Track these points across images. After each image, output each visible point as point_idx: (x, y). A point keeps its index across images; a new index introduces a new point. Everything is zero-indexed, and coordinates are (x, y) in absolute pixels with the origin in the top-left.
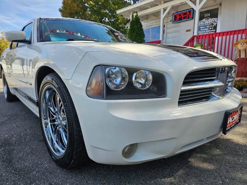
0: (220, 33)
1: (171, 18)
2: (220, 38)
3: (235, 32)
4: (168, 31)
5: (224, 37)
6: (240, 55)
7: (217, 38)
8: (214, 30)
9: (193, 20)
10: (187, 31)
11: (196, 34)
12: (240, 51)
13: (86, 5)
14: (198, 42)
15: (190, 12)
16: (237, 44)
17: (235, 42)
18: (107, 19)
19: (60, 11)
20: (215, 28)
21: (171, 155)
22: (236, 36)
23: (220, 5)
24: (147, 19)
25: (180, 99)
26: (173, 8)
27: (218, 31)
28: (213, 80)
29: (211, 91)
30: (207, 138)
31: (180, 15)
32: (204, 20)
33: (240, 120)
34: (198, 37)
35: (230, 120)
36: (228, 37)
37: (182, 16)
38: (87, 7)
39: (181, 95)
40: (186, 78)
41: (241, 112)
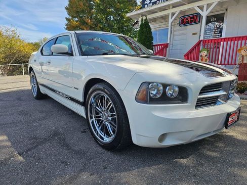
0: (225, 39)
1: (178, 21)
2: (225, 43)
3: (239, 38)
4: (175, 33)
5: (229, 42)
6: (243, 61)
7: (222, 43)
8: (220, 34)
9: (200, 24)
10: (194, 34)
11: (202, 38)
12: (243, 56)
13: (92, 3)
14: (204, 46)
15: (197, 16)
16: (240, 50)
17: (239, 48)
18: (112, 17)
19: (67, 9)
20: (221, 32)
21: (189, 142)
22: (240, 42)
23: (227, 10)
24: (155, 22)
25: (197, 104)
26: (181, 12)
27: (223, 36)
28: (220, 90)
29: (218, 98)
30: (214, 131)
31: (187, 19)
32: (210, 24)
33: (238, 119)
34: (204, 42)
35: (231, 119)
36: (233, 42)
37: (190, 19)
38: (93, 6)
39: (197, 101)
40: (202, 90)
41: (239, 114)
